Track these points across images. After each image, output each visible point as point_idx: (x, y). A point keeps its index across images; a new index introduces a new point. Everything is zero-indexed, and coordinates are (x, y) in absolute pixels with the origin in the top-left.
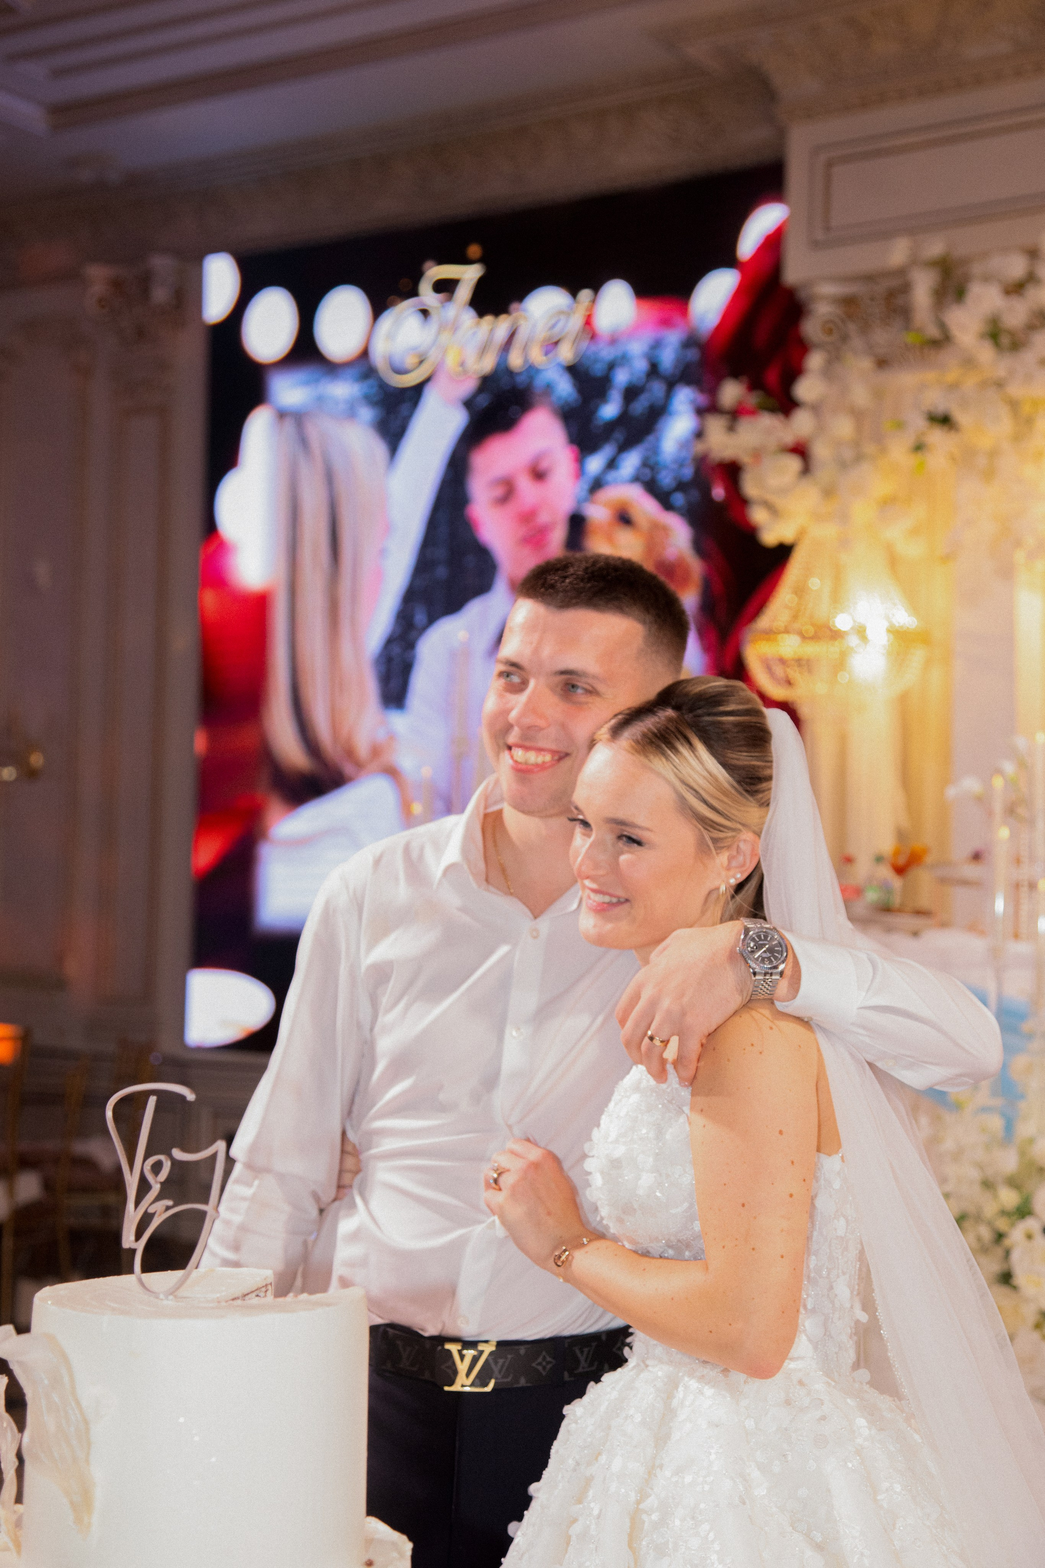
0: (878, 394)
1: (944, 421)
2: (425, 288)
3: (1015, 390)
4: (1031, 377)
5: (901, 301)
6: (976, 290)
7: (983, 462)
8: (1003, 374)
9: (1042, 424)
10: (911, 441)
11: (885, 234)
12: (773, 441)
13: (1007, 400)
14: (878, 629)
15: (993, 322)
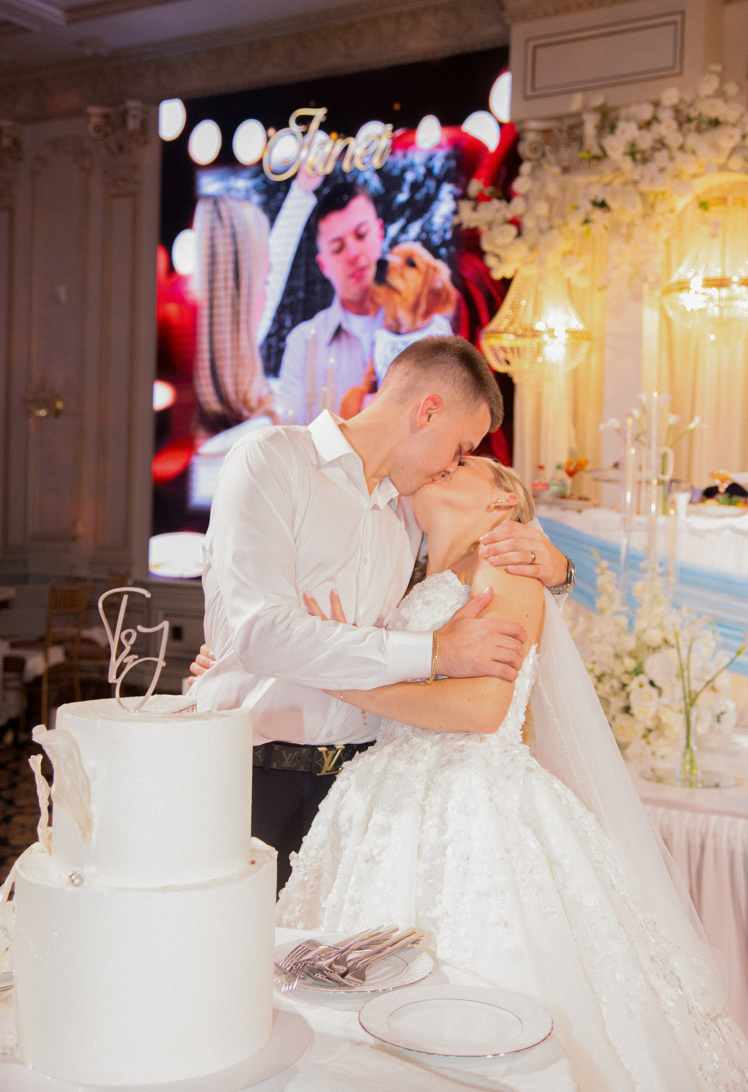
0: (563, 189)
1: (602, 205)
2: (292, 121)
3: (644, 187)
4: (653, 180)
5: (577, 132)
6: (622, 125)
7: (624, 230)
8: (636, 177)
9: (660, 208)
10: (582, 217)
11: (568, 91)
12: (499, 217)
13: (639, 193)
14: (561, 330)
15: (632, 145)
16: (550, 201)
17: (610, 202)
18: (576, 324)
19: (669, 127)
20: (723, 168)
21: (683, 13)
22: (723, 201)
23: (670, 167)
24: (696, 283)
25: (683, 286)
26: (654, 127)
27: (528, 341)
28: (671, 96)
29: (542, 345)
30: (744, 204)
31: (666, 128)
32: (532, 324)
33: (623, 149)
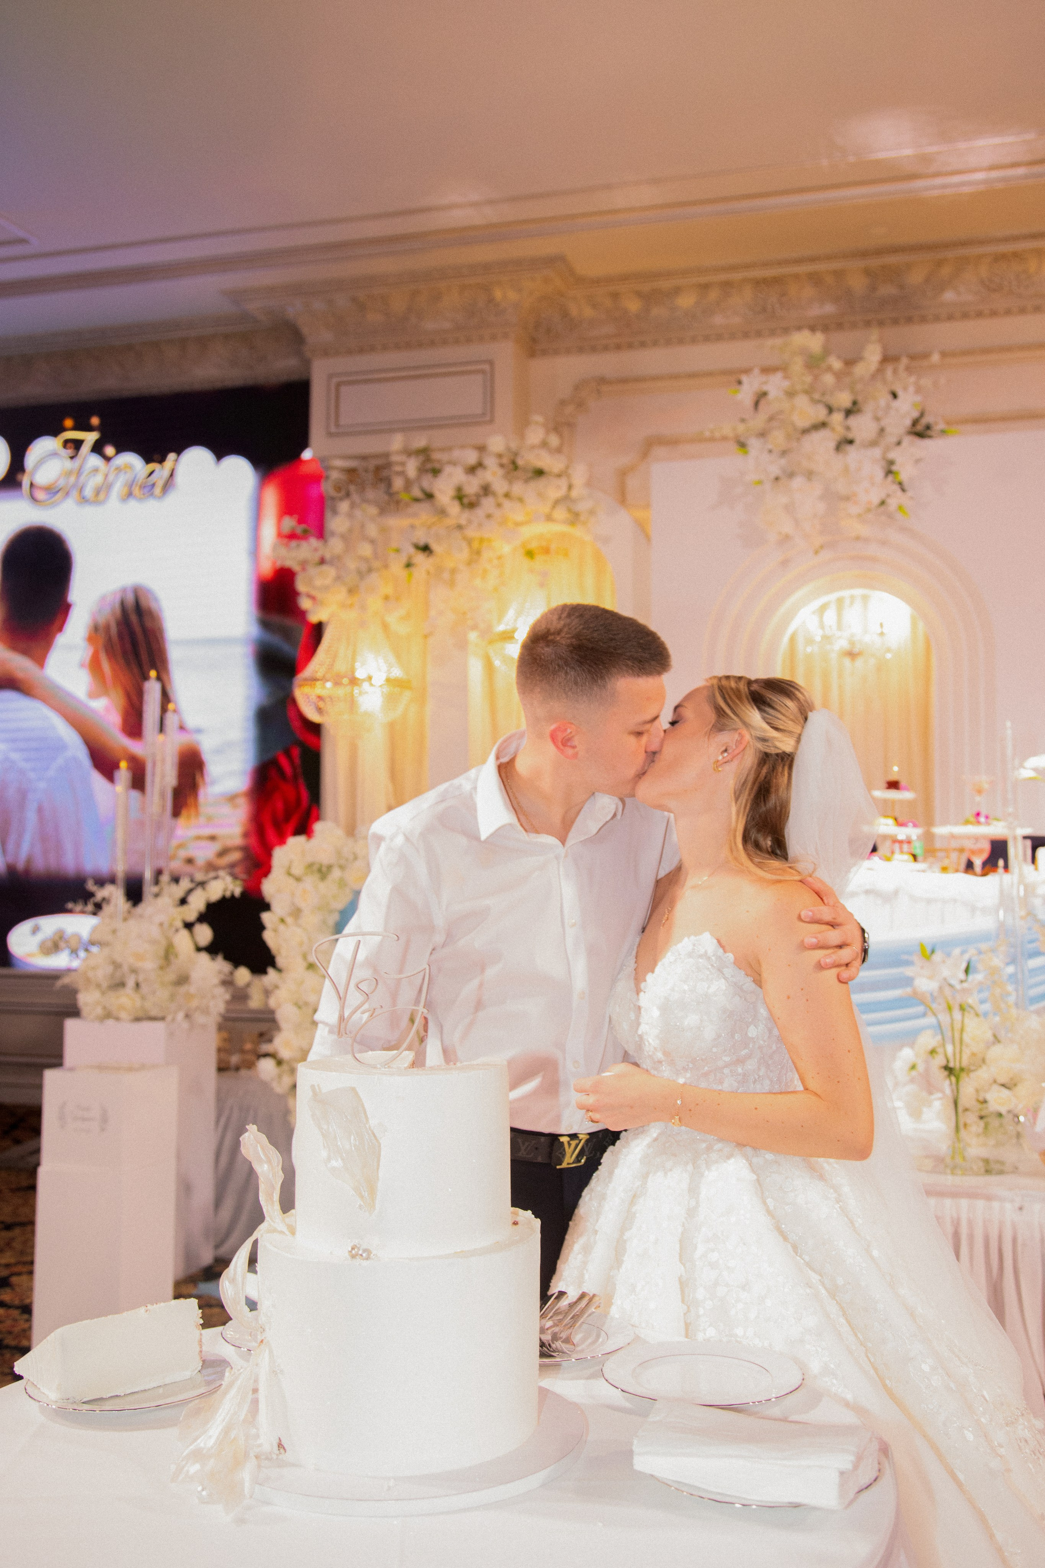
0: (384, 530)
1: (426, 549)
2: (59, 445)
4: (480, 525)
5: (385, 473)
6: (448, 469)
7: (446, 575)
8: (463, 522)
9: (486, 555)
10: (404, 560)
11: (387, 429)
12: (316, 557)
13: (465, 538)
14: (379, 678)
15: (459, 489)
16: (372, 542)
17: (434, 546)
18: (397, 673)
20: (549, 518)
21: (491, 363)
22: (547, 551)
23: (496, 513)
25: (507, 636)
26: (480, 472)
27: (348, 689)
28: (497, 443)
29: (361, 694)
30: (566, 554)
31: (493, 475)
32: (353, 672)
33: (451, 492)
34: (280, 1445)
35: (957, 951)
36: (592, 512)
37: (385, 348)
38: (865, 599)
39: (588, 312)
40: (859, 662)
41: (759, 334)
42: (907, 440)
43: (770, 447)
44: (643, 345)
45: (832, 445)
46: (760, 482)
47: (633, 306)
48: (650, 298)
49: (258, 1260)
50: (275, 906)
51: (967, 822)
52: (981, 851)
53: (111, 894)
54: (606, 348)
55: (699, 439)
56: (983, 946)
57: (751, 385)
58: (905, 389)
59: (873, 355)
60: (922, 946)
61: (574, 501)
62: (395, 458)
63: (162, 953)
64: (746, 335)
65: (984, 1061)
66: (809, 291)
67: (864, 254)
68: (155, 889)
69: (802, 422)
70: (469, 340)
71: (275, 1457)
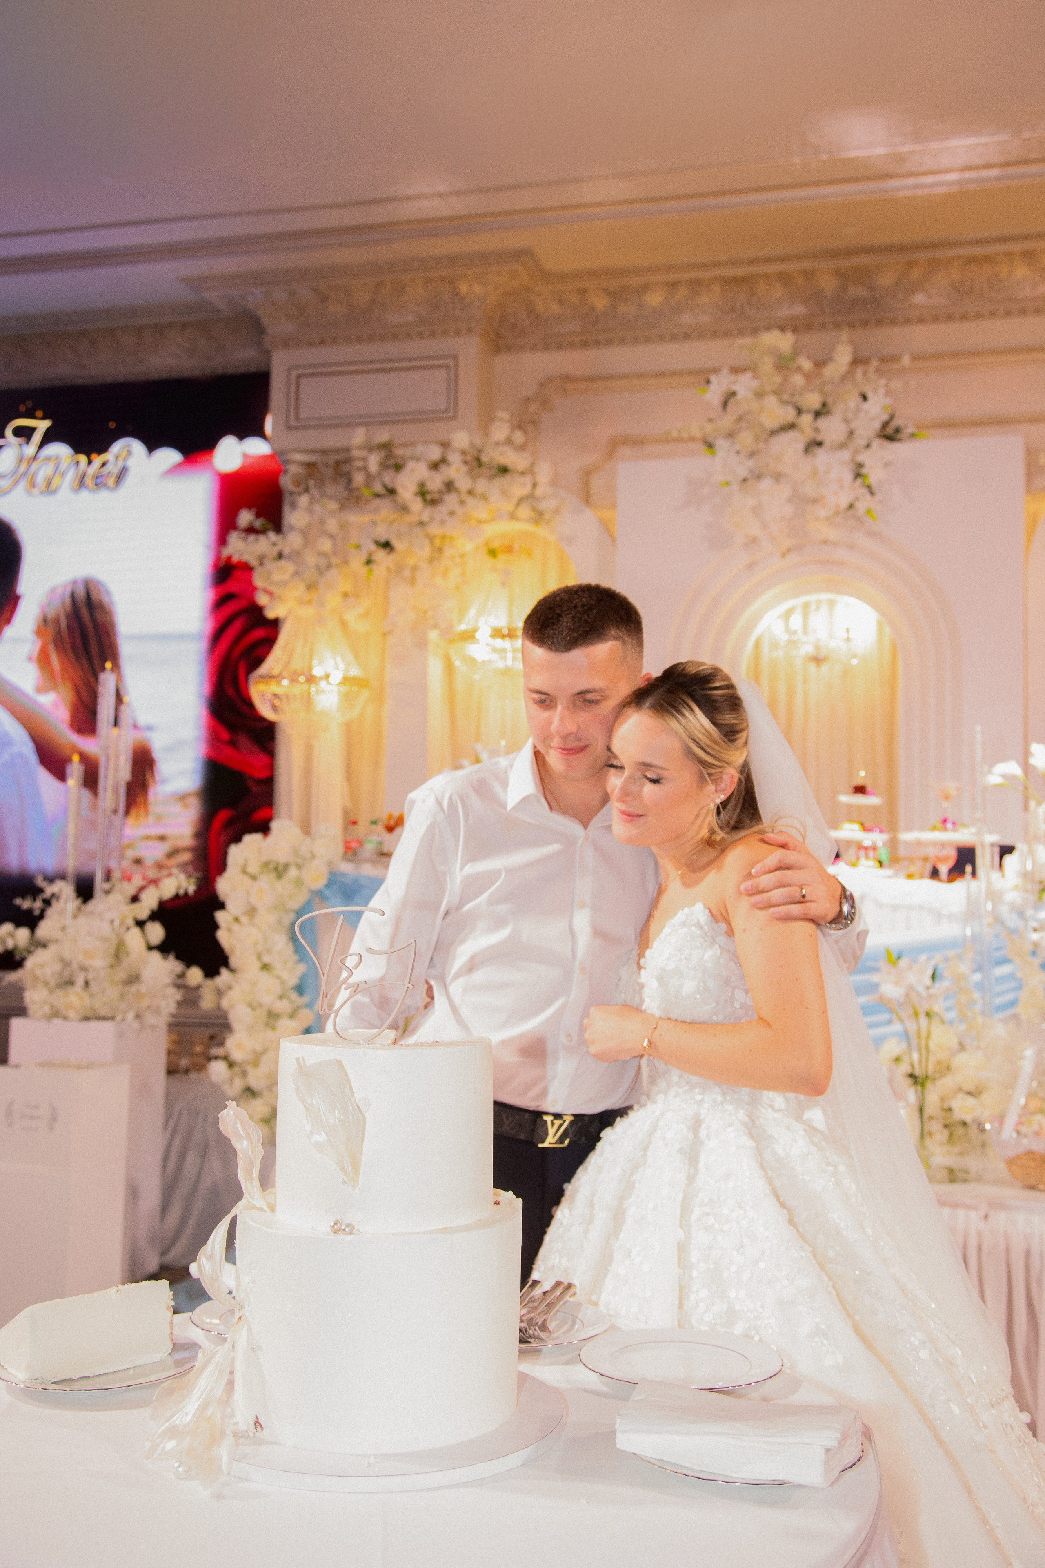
0: (343, 526)
1: (387, 545)
2: (9, 432)
4: (443, 522)
5: (345, 468)
6: (411, 465)
7: (407, 573)
8: (425, 517)
9: (448, 552)
10: (364, 557)
11: (348, 423)
12: (275, 551)
13: (427, 535)
14: (337, 677)
15: (422, 485)
16: (332, 537)
17: (394, 542)
18: (355, 672)
19: (458, 471)
20: (513, 516)
21: (455, 358)
22: (509, 550)
23: (460, 510)
24: (483, 634)
25: (469, 636)
26: (443, 468)
27: (305, 686)
28: (461, 439)
29: (317, 692)
30: (529, 554)
31: (456, 471)
32: (310, 669)
33: (413, 488)
34: (257, 1424)
35: (923, 958)
36: (556, 511)
37: (347, 341)
38: (832, 604)
39: (554, 308)
40: (824, 668)
41: (727, 334)
42: (877, 443)
43: (737, 447)
44: (609, 342)
45: (801, 446)
46: (728, 483)
47: (600, 303)
48: (617, 295)
49: (237, 1238)
50: (229, 904)
51: (934, 828)
52: (946, 859)
53: (61, 890)
54: (572, 345)
55: (666, 439)
56: (950, 953)
57: (719, 385)
58: (875, 391)
59: (843, 356)
60: (888, 952)
61: (538, 499)
62: (355, 453)
63: (112, 950)
64: (714, 335)
65: (949, 1068)
66: (778, 291)
67: (834, 254)
68: (107, 886)
69: (771, 423)
70: (433, 334)
71: (251, 1434)
